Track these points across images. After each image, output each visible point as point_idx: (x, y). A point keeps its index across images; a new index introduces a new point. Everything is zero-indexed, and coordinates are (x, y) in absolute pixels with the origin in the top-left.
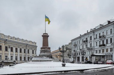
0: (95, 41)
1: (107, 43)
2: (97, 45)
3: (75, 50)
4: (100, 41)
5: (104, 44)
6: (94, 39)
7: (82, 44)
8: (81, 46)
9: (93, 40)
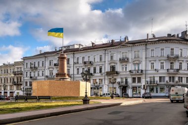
0: (76, 67)
1: (95, 72)
2: (78, 73)
3: (32, 75)
4: (83, 67)
5: (91, 72)
6: (75, 63)
7: (49, 68)
8: (46, 71)
9: (72, 65)
